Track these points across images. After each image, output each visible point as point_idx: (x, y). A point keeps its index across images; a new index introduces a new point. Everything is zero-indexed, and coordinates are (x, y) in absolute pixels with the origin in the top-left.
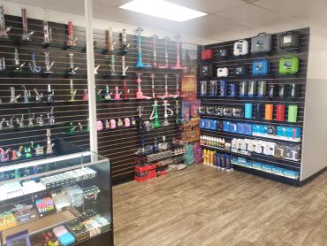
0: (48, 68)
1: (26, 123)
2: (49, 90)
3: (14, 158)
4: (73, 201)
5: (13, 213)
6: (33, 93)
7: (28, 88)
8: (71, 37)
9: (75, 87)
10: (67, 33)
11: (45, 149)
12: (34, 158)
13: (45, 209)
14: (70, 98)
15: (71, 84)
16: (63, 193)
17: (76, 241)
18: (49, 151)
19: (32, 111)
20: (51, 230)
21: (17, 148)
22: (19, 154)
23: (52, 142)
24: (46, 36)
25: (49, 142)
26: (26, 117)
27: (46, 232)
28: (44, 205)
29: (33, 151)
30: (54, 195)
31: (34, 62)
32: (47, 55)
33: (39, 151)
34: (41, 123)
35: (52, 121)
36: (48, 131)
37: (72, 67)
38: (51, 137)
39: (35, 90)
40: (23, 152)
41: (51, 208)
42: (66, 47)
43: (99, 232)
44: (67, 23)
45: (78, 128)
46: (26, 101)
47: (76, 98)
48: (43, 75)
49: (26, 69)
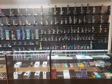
0: (93, 21)
1: (85, 39)
2: (93, 29)
3: (81, 49)
4: (101, 65)
5: (83, 63)
6: (88, 30)
7: (87, 28)
8: (102, 10)
9: (101, 28)
10: (101, 9)
11: (90, 47)
12: (86, 49)
13: (92, 65)
14: (99, 31)
15: (101, 27)
16: (98, 61)
17: (101, 78)
18: (91, 48)
19: (87, 35)
20: (93, 72)
21: (82, 46)
22: (82, 48)
23: (92, 45)
24: (94, 11)
25: (91, 45)
26: (85, 37)
27: (91, 72)
28: (92, 64)
29: (86, 47)
30: (95, 61)
31: (89, 20)
32: (93, 17)
33: (88, 47)
34: (89, 39)
35: (93, 39)
36: (91, 42)
37: (101, 20)
38: (92, 44)
39: (89, 29)
40: (83, 47)
41: (94, 65)
42: (100, 14)
43: (110, 78)
44: (101, 5)
45: (101, 42)
46: (86, 32)
47: (102, 31)
48: (91, 24)
49: (87, 22)
